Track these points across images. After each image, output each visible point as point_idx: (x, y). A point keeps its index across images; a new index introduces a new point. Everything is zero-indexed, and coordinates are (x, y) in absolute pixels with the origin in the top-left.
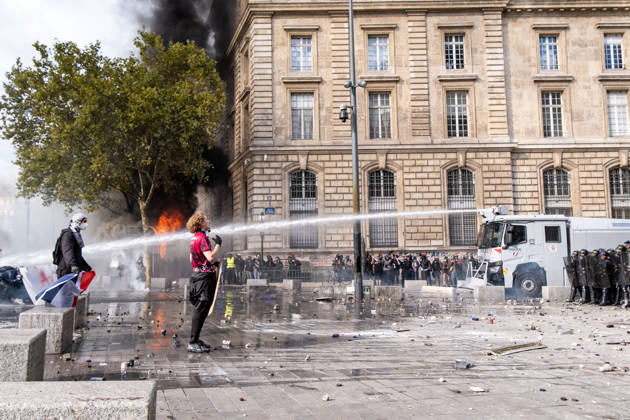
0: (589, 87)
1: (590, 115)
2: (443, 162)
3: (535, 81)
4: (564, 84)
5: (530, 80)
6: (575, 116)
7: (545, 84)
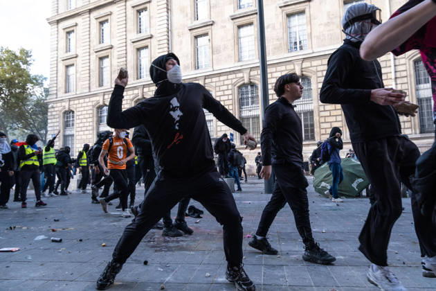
0: (225, 27)
1: (225, 48)
2: (131, 97)
3: (190, 30)
4: (208, 27)
5: (187, 30)
6: (214, 50)
7: (196, 30)
